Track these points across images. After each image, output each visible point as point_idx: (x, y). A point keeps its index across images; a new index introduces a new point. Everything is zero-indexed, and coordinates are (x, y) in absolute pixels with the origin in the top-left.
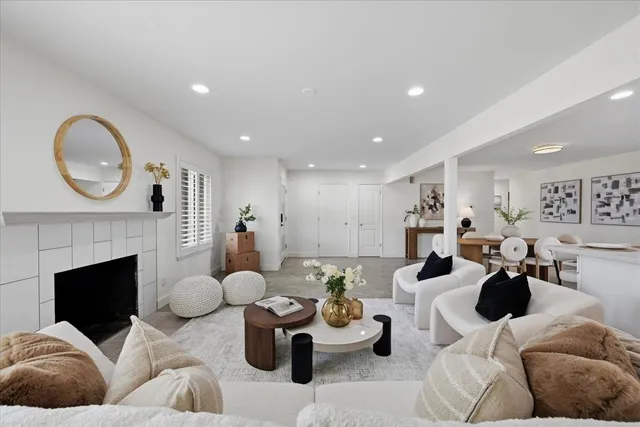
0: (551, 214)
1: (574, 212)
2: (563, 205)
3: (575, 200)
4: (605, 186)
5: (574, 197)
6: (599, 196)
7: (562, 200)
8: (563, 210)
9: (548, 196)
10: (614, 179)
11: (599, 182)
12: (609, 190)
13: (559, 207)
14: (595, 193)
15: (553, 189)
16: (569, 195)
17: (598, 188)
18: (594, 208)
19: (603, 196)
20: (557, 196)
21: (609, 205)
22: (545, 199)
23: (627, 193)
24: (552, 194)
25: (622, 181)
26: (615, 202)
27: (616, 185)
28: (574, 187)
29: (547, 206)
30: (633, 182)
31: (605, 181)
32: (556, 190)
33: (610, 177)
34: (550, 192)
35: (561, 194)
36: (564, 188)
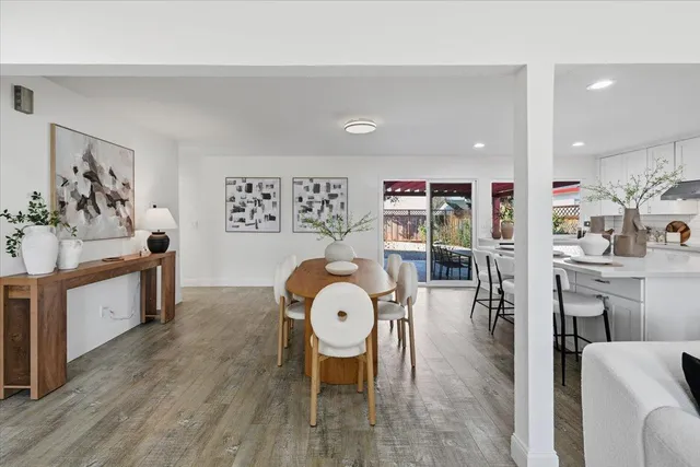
0: (242, 220)
1: (273, 218)
2: (259, 209)
3: (274, 204)
4: (307, 188)
5: (273, 199)
6: (301, 199)
7: (257, 202)
8: (259, 215)
9: (238, 196)
10: (315, 181)
11: (301, 183)
12: (311, 193)
13: (253, 212)
14: (297, 195)
15: (244, 185)
16: (267, 196)
17: (300, 190)
18: (296, 213)
19: (305, 200)
20: (250, 197)
21: (311, 210)
22: (232, 199)
23: (326, 198)
24: (243, 193)
25: (323, 185)
26: (316, 207)
27: (317, 189)
28: (272, 186)
29: (236, 210)
30: (332, 187)
31: (306, 183)
32: (249, 189)
33: (311, 180)
34: (240, 190)
35: (256, 194)
36: (260, 186)
